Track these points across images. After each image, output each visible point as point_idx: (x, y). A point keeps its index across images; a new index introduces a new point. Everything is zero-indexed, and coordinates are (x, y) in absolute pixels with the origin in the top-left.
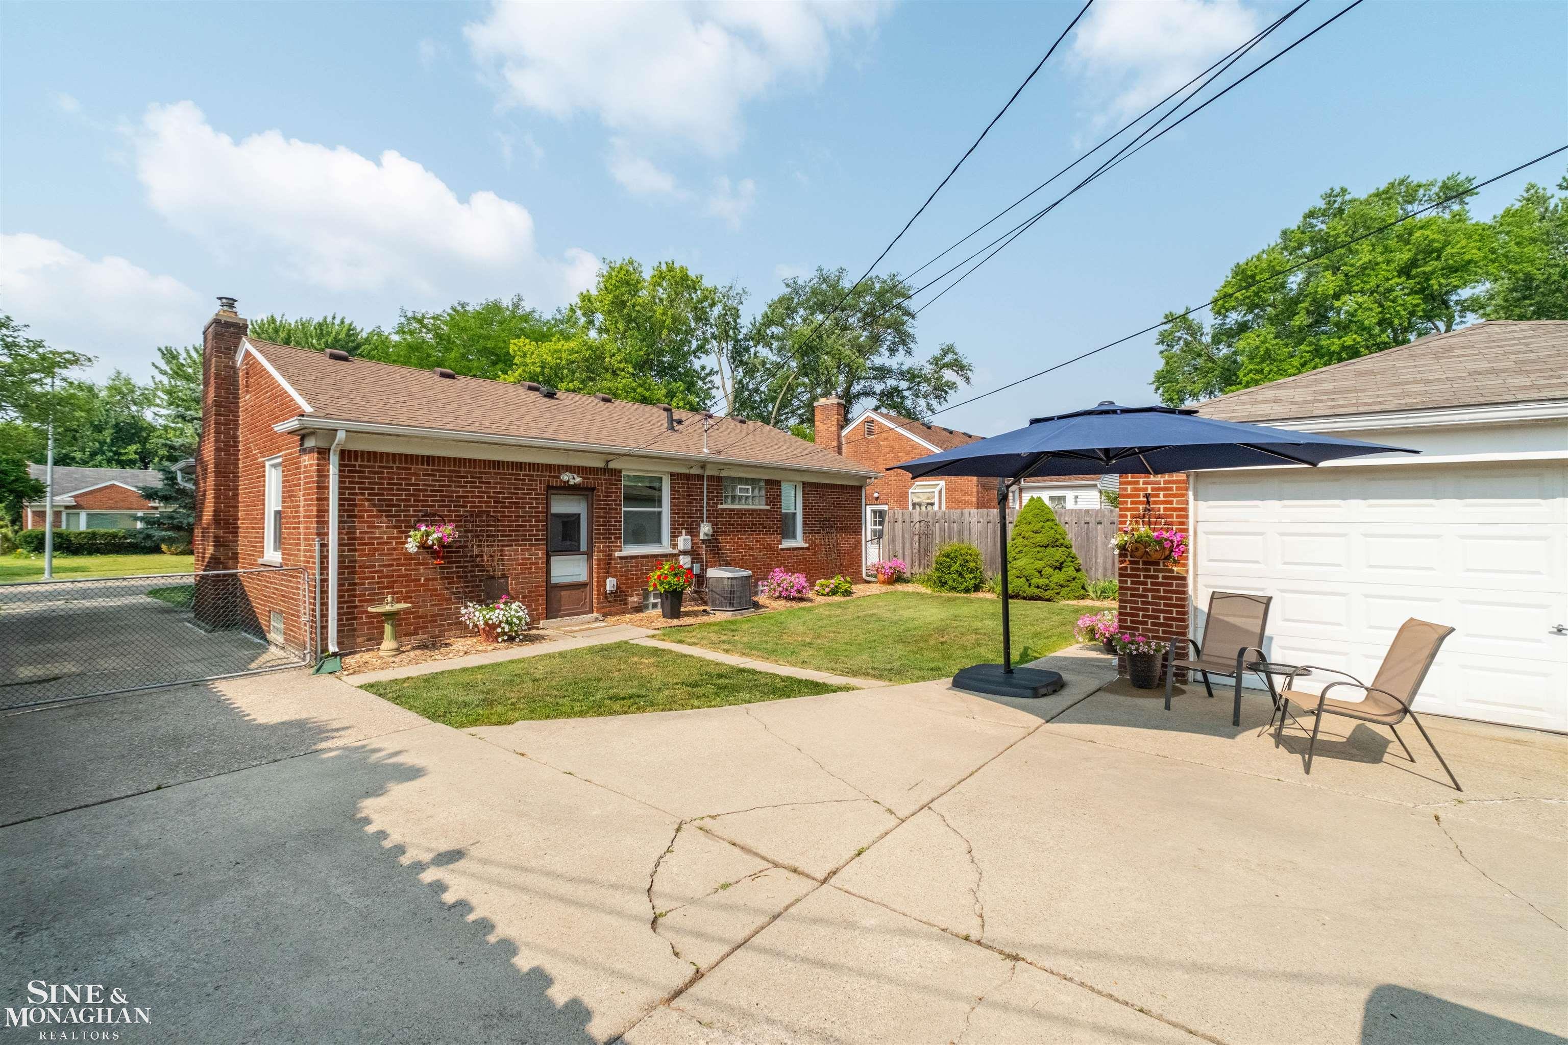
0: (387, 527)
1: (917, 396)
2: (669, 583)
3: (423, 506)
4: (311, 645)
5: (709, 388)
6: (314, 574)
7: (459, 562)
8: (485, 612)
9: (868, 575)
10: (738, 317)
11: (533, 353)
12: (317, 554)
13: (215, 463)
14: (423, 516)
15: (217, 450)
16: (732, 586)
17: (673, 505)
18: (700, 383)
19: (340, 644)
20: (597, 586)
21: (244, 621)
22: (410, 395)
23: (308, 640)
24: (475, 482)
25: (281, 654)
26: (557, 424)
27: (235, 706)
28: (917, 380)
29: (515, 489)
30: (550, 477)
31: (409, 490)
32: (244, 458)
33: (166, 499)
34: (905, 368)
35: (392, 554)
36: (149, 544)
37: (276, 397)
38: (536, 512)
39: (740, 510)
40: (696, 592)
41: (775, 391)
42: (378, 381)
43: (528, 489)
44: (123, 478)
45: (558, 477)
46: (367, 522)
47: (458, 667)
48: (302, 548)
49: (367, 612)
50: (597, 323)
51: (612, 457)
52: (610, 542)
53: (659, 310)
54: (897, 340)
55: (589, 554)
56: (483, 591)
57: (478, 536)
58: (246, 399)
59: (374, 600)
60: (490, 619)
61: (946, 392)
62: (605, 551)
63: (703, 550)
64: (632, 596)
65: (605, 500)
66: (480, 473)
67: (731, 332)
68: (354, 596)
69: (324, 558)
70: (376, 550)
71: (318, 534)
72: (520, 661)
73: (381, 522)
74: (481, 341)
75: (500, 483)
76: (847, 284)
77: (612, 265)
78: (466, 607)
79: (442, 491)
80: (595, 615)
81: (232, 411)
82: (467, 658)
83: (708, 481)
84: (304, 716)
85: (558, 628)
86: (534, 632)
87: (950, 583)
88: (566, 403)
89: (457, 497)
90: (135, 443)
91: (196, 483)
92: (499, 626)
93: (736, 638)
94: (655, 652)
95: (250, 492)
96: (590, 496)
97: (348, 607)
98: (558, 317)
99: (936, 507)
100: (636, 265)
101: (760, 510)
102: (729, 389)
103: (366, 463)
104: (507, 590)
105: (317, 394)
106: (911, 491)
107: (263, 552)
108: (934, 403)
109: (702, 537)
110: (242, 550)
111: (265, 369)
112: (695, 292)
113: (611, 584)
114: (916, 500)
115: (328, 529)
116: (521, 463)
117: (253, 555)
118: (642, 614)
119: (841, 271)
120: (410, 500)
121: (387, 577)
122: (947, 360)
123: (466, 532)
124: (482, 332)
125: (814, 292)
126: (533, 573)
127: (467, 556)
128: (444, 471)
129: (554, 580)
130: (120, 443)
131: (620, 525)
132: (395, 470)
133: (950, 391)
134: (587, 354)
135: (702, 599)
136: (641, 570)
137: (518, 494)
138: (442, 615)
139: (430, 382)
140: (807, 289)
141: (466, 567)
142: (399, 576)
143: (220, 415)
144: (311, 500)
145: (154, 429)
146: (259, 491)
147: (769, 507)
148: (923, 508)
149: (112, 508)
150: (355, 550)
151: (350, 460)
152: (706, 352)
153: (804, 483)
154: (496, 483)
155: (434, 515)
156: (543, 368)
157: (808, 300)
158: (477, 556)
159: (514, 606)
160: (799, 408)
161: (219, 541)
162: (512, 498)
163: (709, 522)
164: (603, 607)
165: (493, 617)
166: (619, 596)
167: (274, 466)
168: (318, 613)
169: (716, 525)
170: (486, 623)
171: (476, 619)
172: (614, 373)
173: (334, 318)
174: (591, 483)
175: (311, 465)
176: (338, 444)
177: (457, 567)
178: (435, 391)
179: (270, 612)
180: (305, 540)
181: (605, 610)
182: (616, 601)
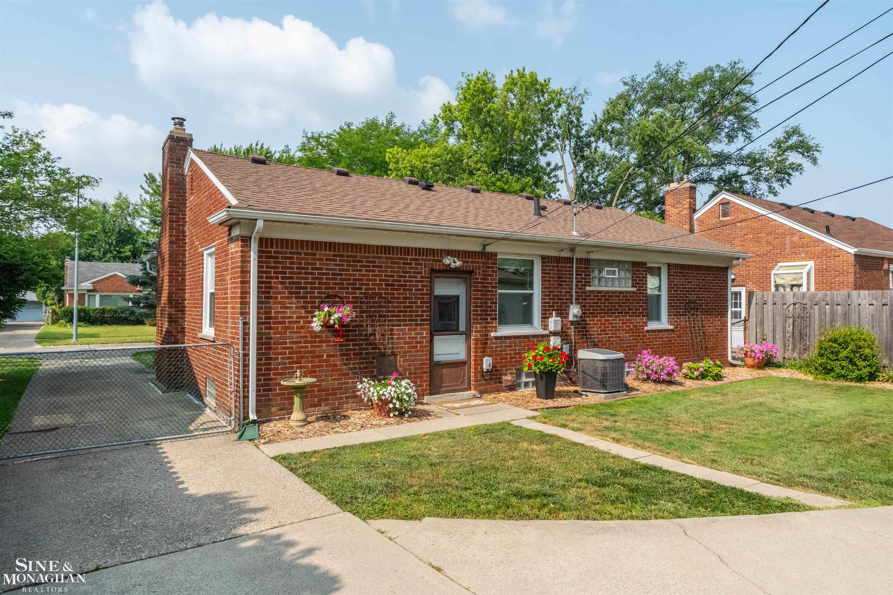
0: (297, 308)
1: (758, 180)
2: (545, 364)
3: (325, 288)
4: (235, 411)
5: (554, 182)
6: (238, 349)
7: (356, 340)
8: (378, 388)
9: (734, 358)
10: (581, 115)
11: (404, 160)
12: (240, 332)
13: (169, 254)
14: (325, 298)
15: (171, 243)
16: (605, 368)
17: (544, 287)
18: (546, 178)
19: (258, 412)
20: (475, 365)
21: (188, 385)
22: (314, 189)
23: (233, 406)
24: (369, 266)
25: (213, 416)
26: (438, 211)
27: (174, 470)
28: (758, 164)
29: (403, 272)
30: (434, 260)
31: (314, 274)
32: (190, 249)
33: (144, 284)
34: (745, 152)
35: (300, 332)
36: (133, 318)
37: (212, 195)
38: (421, 294)
39: (608, 292)
40: (565, 372)
41: (614, 183)
42: (289, 179)
43: (414, 273)
44: (122, 269)
45: (441, 261)
46: (280, 303)
47: (357, 443)
48: (230, 325)
49: (280, 384)
50: (456, 130)
51: (489, 241)
52: (486, 323)
53: (510, 114)
54: (736, 126)
55: (467, 334)
56: (375, 367)
57: (371, 317)
58: (191, 200)
59: (285, 374)
60: (383, 395)
61: (789, 175)
62: (482, 331)
63: (572, 331)
64: (506, 375)
65: (482, 283)
66: (373, 257)
67: (574, 131)
68: (270, 369)
69: (246, 335)
70: (288, 328)
71: (242, 314)
72: (413, 439)
73: (291, 303)
74: (362, 152)
75: (391, 267)
76: (685, 76)
77: (470, 78)
78: (361, 382)
79: (342, 275)
80: (473, 392)
81: (181, 211)
82: (364, 432)
83: (577, 263)
84: (227, 489)
85: (440, 404)
86: (419, 407)
87: (838, 370)
88: (442, 194)
89: (354, 280)
90: (130, 245)
91: (158, 271)
92: (391, 402)
93: (618, 424)
94: (543, 438)
95: (193, 277)
96: (468, 280)
97: (265, 380)
98: (423, 128)
99: (804, 289)
100: (490, 76)
101: (627, 292)
102: (572, 183)
103: (280, 250)
104: (396, 367)
105: (241, 190)
106: (773, 272)
107: (201, 328)
108: (776, 185)
109: (571, 318)
110: (188, 325)
111: (204, 173)
112: (543, 96)
113: (487, 363)
114: (780, 281)
115: (249, 309)
116: (408, 248)
117: (195, 330)
118: (515, 392)
119: (680, 64)
120: (315, 283)
121: (296, 353)
122: (790, 142)
123: (361, 312)
124: (363, 145)
125: (653, 87)
126: (418, 351)
127: (362, 335)
128: (343, 256)
129: (436, 358)
130: (121, 244)
131: (496, 307)
132: (303, 256)
133: (794, 174)
134: (448, 157)
135: (571, 379)
136: (515, 350)
137: (405, 277)
138: (341, 388)
139: (329, 179)
140: (645, 85)
141: (362, 344)
142: (306, 352)
143: (173, 214)
144: (236, 283)
145: (140, 233)
146: (199, 276)
147: (635, 289)
148: (788, 290)
149: (114, 292)
150: (270, 328)
151: (266, 247)
152: (552, 150)
153: (669, 265)
154: (387, 267)
155: (335, 296)
156: (412, 171)
157: (645, 96)
158: (371, 335)
159: (404, 383)
160: (635, 197)
161: (172, 318)
162: (400, 281)
163: (578, 303)
164: (480, 385)
165: (386, 393)
166: (494, 375)
167: (210, 255)
168: (241, 384)
169: (585, 306)
170: (380, 399)
171: (371, 394)
172: (471, 173)
173: (257, 145)
174: (470, 266)
175: (236, 252)
176: (257, 232)
177: (353, 345)
178: (333, 186)
179: (206, 379)
180: (232, 318)
181: (482, 388)
182: (491, 379)
